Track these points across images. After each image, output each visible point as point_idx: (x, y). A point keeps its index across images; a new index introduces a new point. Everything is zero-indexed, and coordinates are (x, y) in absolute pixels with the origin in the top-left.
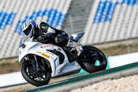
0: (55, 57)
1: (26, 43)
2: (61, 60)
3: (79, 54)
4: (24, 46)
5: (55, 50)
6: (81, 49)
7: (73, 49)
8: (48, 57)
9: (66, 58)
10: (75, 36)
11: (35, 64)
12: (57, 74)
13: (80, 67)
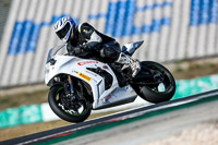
0: (99, 78)
1: (56, 57)
2: (108, 84)
3: (134, 74)
4: (53, 62)
5: (99, 68)
6: (138, 66)
7: (125, 67)
8: (89, 79)
9: (115, 81)
10: (129, 47)
11: (69, 89)
12: (101, 104)
13: (135, 94)
